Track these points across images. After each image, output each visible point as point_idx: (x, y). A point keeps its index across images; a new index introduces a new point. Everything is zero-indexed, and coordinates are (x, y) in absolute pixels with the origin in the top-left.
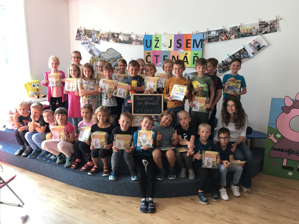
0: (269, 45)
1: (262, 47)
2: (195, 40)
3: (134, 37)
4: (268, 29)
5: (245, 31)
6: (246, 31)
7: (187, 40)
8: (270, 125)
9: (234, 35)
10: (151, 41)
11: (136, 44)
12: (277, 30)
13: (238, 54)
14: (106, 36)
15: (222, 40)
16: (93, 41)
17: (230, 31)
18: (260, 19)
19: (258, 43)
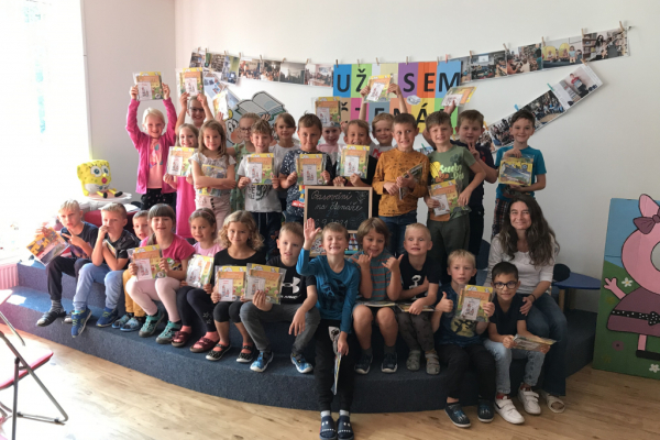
0: (604, 85)
1: (590, 89)
2: (443, 76)
3: (312, 69)
4: (602, 49)
6: (554, 55)
7: (427, 75)
8: (608, 259)
9: (528, 64)
10: (348, 77)
11: (316, 84)
12: (623, 52)
13: (538, 104)
14: (252, 67)
15: (502, 74)
16: (224, 79)
17: (521, 55)
18: (586, 30)
19: (580, 81)
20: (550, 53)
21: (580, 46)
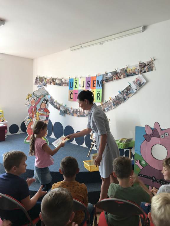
2: (98, 81)
3: (63, 80)
5: (130, 71)
7: (94, 81)
8: (136, 152)
9: (123, 75)
10: (73, 83)
11: (65, 85)
12: (153, 69)
13: (126, 90)
14: (50, 81)
15: (115, 80)
16: (43, 85)
17: (121, 72)
18: (141, 61)
19: (139, 81)
20: (129, 71)
21: (138, 68)
